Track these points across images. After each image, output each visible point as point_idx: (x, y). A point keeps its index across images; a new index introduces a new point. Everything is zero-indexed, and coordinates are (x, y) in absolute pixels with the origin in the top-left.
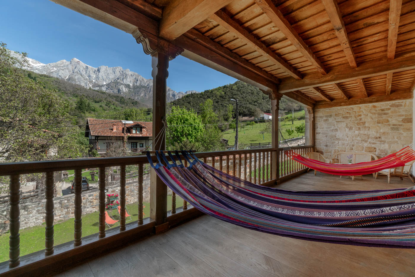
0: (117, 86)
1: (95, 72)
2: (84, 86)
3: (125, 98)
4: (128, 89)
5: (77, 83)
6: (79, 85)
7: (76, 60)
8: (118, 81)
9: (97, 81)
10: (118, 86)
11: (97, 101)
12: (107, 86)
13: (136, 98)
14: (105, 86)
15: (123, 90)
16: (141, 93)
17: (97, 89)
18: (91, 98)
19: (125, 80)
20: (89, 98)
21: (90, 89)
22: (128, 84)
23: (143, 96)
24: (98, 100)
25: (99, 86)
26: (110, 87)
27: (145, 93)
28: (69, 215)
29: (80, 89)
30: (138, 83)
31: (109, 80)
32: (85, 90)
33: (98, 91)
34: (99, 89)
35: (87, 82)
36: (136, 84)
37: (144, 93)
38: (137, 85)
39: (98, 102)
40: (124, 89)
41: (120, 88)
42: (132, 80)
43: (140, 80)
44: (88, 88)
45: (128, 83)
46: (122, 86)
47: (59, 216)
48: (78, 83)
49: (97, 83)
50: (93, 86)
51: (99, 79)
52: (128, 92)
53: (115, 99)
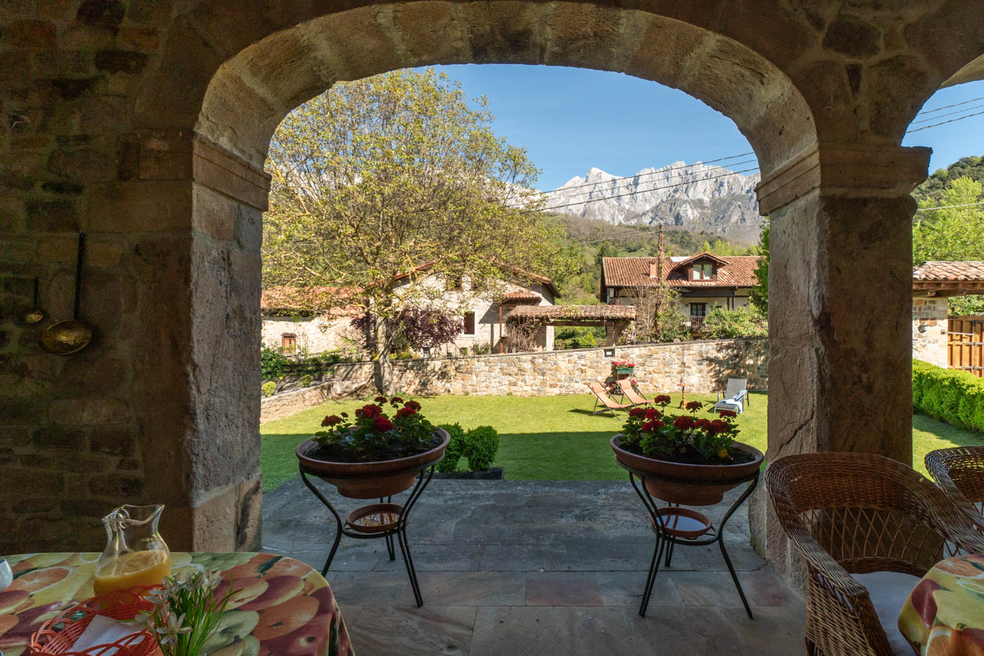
0: (673, 209)
1: (630, 187)
2: (608, 222)
3: (691, 233)
4: (700, 211)
5: (597, 218)
6: (602, 221)
7: (595, 171)
8: (677, 196)
9: (633, 205)
10: (675, 209)
11: (633, 249)
12: (652, 212)
13: (719, 230)
14: (650, 214)
15: (687, 215)
16: (730, 216)
17: (633, 222)
18: (621, 243)
19: (691, 192)
20: (617, 244)
21: (620, 224)
22: (699, 200)
23: (737, 223)
24: (633, 246)
25: (637, 216)
26: (659, 214)
27: (743, 213)
28: (545, 389)
29: (603, 228)
30: (722, 192)
31: (656, 199)
32: (611, 228)
33: (634, 227)
34: (636, 223)
35: (614, 212)
36: (718, 195)
37: (740, 214)
38: (722, 196)
39: (634, 251)
40: (690, 212)
41: (681, 212)
42: (708, 187)
43: (728, 182)
44: (617, 224)
45: (700, 196)
46: (685, 205)
47: (531, 386)
48: (599, 217)
49: (632, 210)
50: (627, 219)
51: (638, 201)
52: (699, 218)
53: (669, 238)
